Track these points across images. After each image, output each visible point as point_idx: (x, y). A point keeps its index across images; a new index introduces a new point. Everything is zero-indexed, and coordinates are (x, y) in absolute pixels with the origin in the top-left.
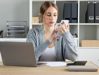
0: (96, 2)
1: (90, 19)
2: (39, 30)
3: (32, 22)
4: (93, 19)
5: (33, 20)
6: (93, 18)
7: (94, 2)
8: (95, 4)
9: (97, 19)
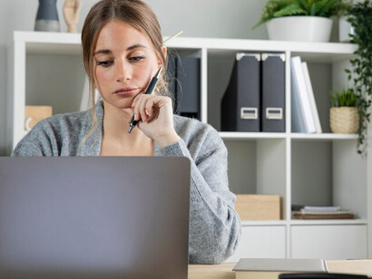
0: (265, 57)
1: (243, 116)
2: (83, 123)
3: (23, 123)
4: (255, 116)
5: (30, 119)
6: (253, 112)
7: (258, 57)
8: (261, 62)
9: (270, 118)
